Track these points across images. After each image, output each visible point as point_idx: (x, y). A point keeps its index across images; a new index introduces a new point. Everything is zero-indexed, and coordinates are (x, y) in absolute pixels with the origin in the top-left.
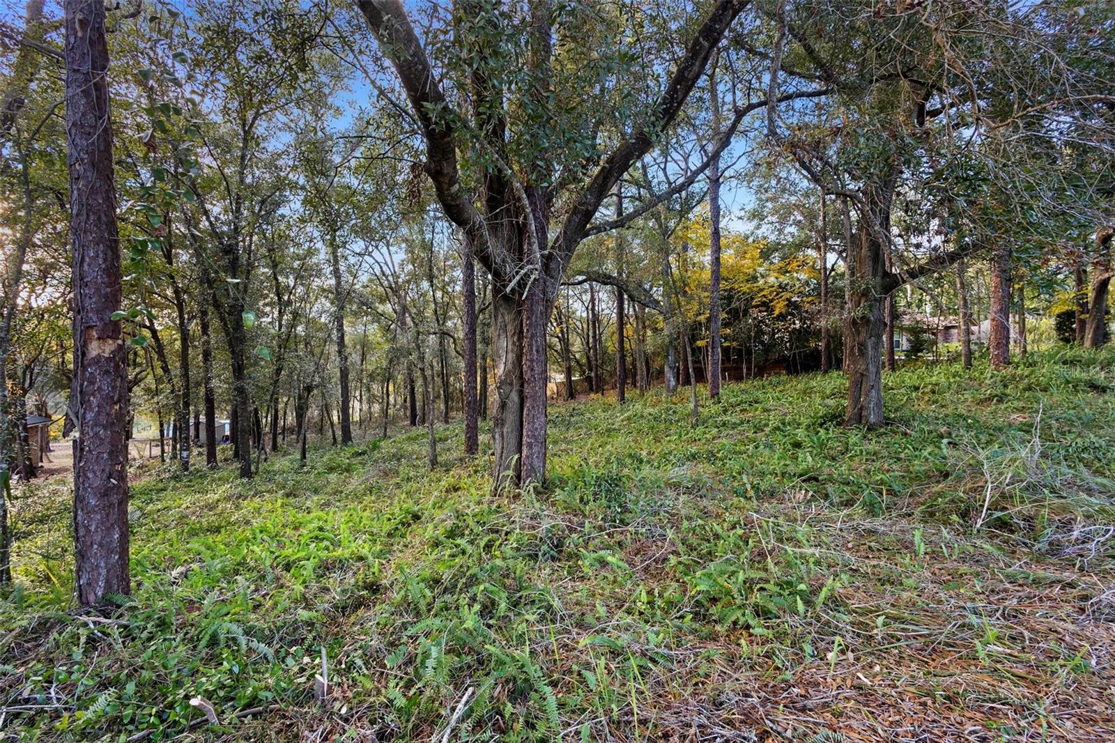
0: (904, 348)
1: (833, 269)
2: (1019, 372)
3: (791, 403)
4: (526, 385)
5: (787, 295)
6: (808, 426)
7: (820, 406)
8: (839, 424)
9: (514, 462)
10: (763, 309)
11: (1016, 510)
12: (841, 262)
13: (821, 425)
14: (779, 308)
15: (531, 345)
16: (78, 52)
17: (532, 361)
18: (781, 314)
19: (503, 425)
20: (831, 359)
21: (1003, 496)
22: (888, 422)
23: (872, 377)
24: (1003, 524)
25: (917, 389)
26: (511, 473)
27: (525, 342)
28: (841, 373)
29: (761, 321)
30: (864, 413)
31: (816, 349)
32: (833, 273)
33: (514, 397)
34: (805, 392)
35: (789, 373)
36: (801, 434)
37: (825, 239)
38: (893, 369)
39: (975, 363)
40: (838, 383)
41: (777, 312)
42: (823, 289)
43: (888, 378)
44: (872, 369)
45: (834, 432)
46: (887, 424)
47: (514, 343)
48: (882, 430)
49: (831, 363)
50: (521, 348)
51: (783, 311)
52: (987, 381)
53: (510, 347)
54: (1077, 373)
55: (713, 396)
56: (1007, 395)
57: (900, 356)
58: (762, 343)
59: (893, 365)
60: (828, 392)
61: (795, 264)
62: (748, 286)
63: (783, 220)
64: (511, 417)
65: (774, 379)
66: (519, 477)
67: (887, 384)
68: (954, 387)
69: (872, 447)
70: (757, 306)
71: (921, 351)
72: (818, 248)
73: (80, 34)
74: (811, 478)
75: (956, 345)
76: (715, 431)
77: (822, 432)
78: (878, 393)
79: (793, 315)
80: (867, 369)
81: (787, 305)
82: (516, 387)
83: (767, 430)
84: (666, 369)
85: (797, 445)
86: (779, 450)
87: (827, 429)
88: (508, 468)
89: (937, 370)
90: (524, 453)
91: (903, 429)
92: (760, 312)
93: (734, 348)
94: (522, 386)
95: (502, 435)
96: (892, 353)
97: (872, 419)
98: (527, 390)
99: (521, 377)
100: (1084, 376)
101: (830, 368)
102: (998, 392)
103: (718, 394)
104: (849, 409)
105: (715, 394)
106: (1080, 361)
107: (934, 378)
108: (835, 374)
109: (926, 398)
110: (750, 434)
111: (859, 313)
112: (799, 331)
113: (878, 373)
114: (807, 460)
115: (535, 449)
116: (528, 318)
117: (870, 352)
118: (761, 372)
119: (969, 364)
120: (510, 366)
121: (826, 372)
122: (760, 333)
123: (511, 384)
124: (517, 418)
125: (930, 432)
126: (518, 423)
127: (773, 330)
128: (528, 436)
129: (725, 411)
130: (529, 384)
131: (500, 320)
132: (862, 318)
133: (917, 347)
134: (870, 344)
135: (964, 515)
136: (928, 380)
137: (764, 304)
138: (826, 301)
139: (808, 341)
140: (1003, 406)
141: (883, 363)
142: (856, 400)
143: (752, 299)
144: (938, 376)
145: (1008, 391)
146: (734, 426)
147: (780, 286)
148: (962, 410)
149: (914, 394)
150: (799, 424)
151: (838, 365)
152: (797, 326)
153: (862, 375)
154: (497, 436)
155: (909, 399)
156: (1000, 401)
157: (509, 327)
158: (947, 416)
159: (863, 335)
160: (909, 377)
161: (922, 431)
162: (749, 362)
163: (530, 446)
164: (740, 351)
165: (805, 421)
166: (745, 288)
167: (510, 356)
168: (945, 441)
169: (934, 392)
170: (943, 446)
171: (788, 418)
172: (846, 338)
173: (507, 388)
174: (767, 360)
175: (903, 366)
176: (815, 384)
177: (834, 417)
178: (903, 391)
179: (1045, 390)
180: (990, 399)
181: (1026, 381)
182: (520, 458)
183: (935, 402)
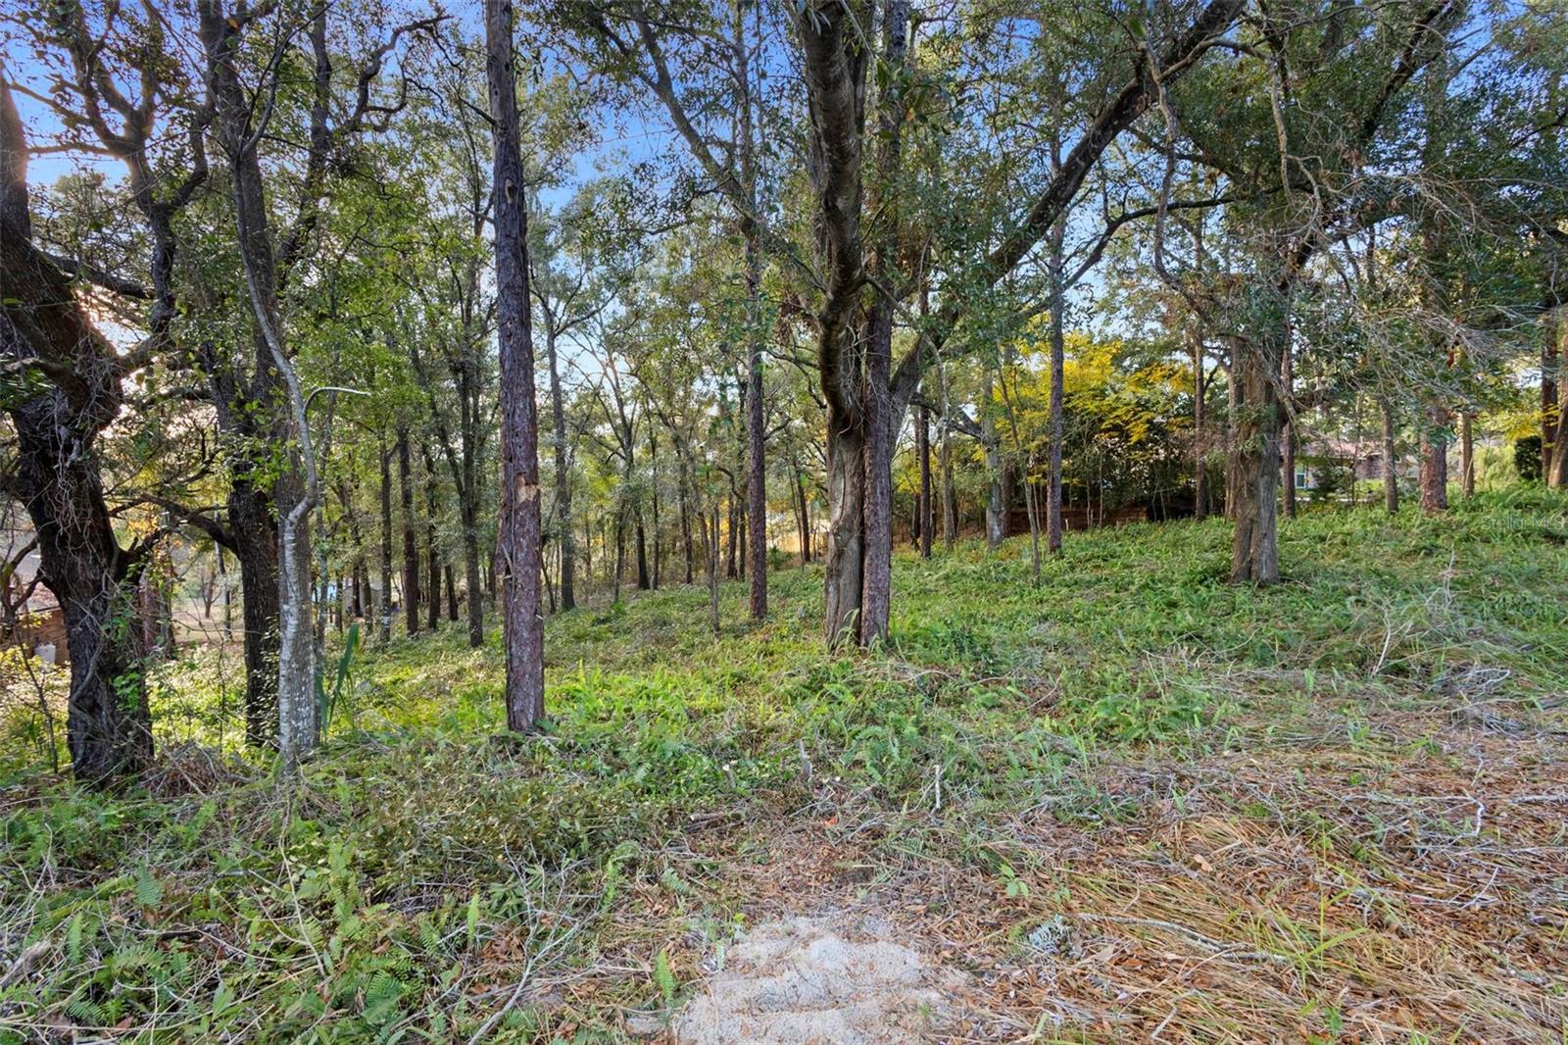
0: (1311, 486)
1: (1211, 380)
2: (1457, 518)
3: (1158, 558)
4: (868, 532)
5: (1147, 416)
6: (1185, 584)
7: (1198, 561)
8: (1223, 580)
9: (854, 617)
10: (1115, 434)
11: (1413, 658)
12: (1222, 372)
13: (1201, 582)
14: (1138, 432)
15: (874, 488)
16: (509, 218)
17: (876, 504)
18: (1139, 442)
19: (839, 576)
20: (1208, 502)
21: (1402, 645)
22: (1284, 578)
23: (1265, 523)
24: (1400, 671)
25: (1323, 539)
26: (849, 629)
27: (868, 484)
28: (1223, 520)
29: (1112, 450)
30: (1255, 567)
31: (1187, 488)
32: (1212, 385)
33: (854, 544)
34: (1175, 545)
35: (1151, 519)
36: (1176, 592)
37: (1200, 340)
38: (1293, 515)
39: (1401, 506)
40: (1219, 533)
41: (1134, 439)
42: (1198, 406)
43: (1283, 525)
44: (1265, 514)
45: (1217, 590)
46: (1283, 581)
47: (853, 485)
48: (1278, 587)
49: (1207, 507)
50: (863, 490)
51: (1143, 436)
52: (1414, 530)
53: (848, 489)
54: (1531, 520)
55: (1053, 550)
56: (1437, 547)
57: (1303, 497)
58: (1113, 479)
59: (1293, 509)
60: (1206, 544)
61: (1159, 373)
62: (1097, 403)
63: (1141, 313)
64: (849, 567)
65: (1132, 529)
66: (858, 634)
67: (1284, 534)
68: (1371, 536)
69: (1264, 605)
70: (1107, 431)
71: (1333, 490)
72: (1190, 351)
73: (509, 201)
74: (1193, 637)
75: (1379, 484)
76: (1065, 590)
77: (1203, 589)
78: (1272, 543)
79: (1156, 442)
80: (1258, 514)
81: (1149, 430)
82: (856, 534)
83: (1133, 588)
84: (988, 514)
85: (1173, 605)
86: (1150, 610)
87: (1208, 587)
88: (846, 623)
89: (1351, 516)
90: (865, 608)
91: (1302, 585)
92: (1111, 437)
93: (1075, 486)
94: (863, 532)
95: (838, 588)
96: (1292, 493)
97: (1265, 574)
98: (869, 537)
99: (862, 523)
100: (1540, 523)
101: (1208, 513)
102: (1427, 543)
103: (1059, 546)
104: (1236, 563)
105: (1055, 547)
106: (1538, 505)
107: (1348, 526)
108: (1215, 520)
109: (1335, 551)
110: (1112, 594)
111: (1248, 446)
112: (1164, 464)
113: (1271, 518)
114: (1186, 618)
115: (879, 603)
116: (872, 457)
117: (1263, 494)
118: (1110, 519)
119: (1394, 508)
120: (848, 510)
121: (1202, 518)
122: (1110, 465)
123: (850, 531)
124: (856, 570)
125: (1335, 589)
126: (857, 573)
127: (1128, 461)
128: (870, 588)
129: (1073, 568)
130: (871, 530)
131: (836, 458)
132: (1253, 453)
133: (1326, 487)
134: (1262, 483)
135: (1360, 663)
136: (1338, 529)
137: (1115, 427)
138: (1202, 424)
139: (1176, 477)
140: (1431, 561)
141: (1280, 507)
142: (1245, 552)
143: (1101, 421)
144: (1354, 523)
145: (1439, 542)
146: (1089, 585)
147: (1138, 404)
148: (1378, 564)
149: (1319, 546)
150: (1172, 582)
151: (1219, 508)
152: (1162, 457)
153: (1252, 521)
154: (831, 589)
155: (1313, 552)
156: (1429, 554)
157: (848, 467)
158: (1358, 571)
159: (1253, 473)
160: (1314, 525)
161: (1325, 588)
162: (1095, 505)
163: (873, 599)
164: (1083, 490)
165: (1180, 578)
166: (1092, 407)
167: (849, 499)
168: (1353, 598)
169: (1345, 544)
170: (1348, 603)
171: (1159, 575)
172: (1229, 474)
173: (846, 535)
174: (1119, 503)
175: (1308, 511)
176: (1187, 534)
177: (1216, 572)
178: (1305, 542)
179: (1487, 541)
180: (1416, 551)
181: (1465, 529)
182: (860, 614)
183: (1347, 555)
